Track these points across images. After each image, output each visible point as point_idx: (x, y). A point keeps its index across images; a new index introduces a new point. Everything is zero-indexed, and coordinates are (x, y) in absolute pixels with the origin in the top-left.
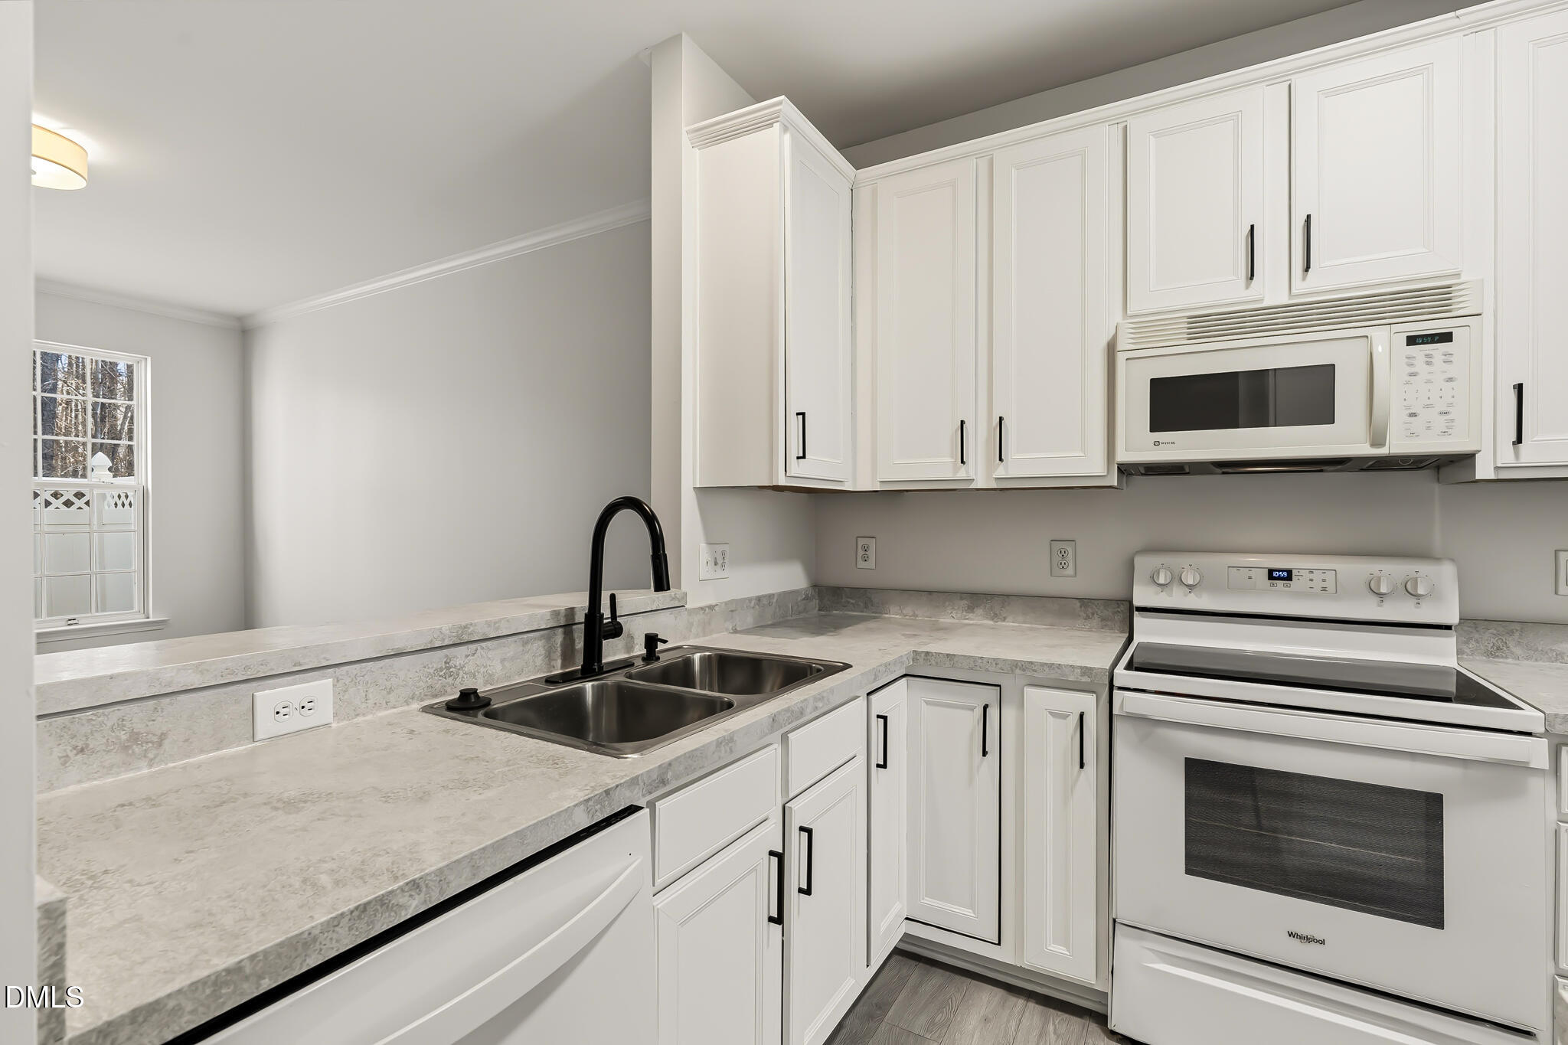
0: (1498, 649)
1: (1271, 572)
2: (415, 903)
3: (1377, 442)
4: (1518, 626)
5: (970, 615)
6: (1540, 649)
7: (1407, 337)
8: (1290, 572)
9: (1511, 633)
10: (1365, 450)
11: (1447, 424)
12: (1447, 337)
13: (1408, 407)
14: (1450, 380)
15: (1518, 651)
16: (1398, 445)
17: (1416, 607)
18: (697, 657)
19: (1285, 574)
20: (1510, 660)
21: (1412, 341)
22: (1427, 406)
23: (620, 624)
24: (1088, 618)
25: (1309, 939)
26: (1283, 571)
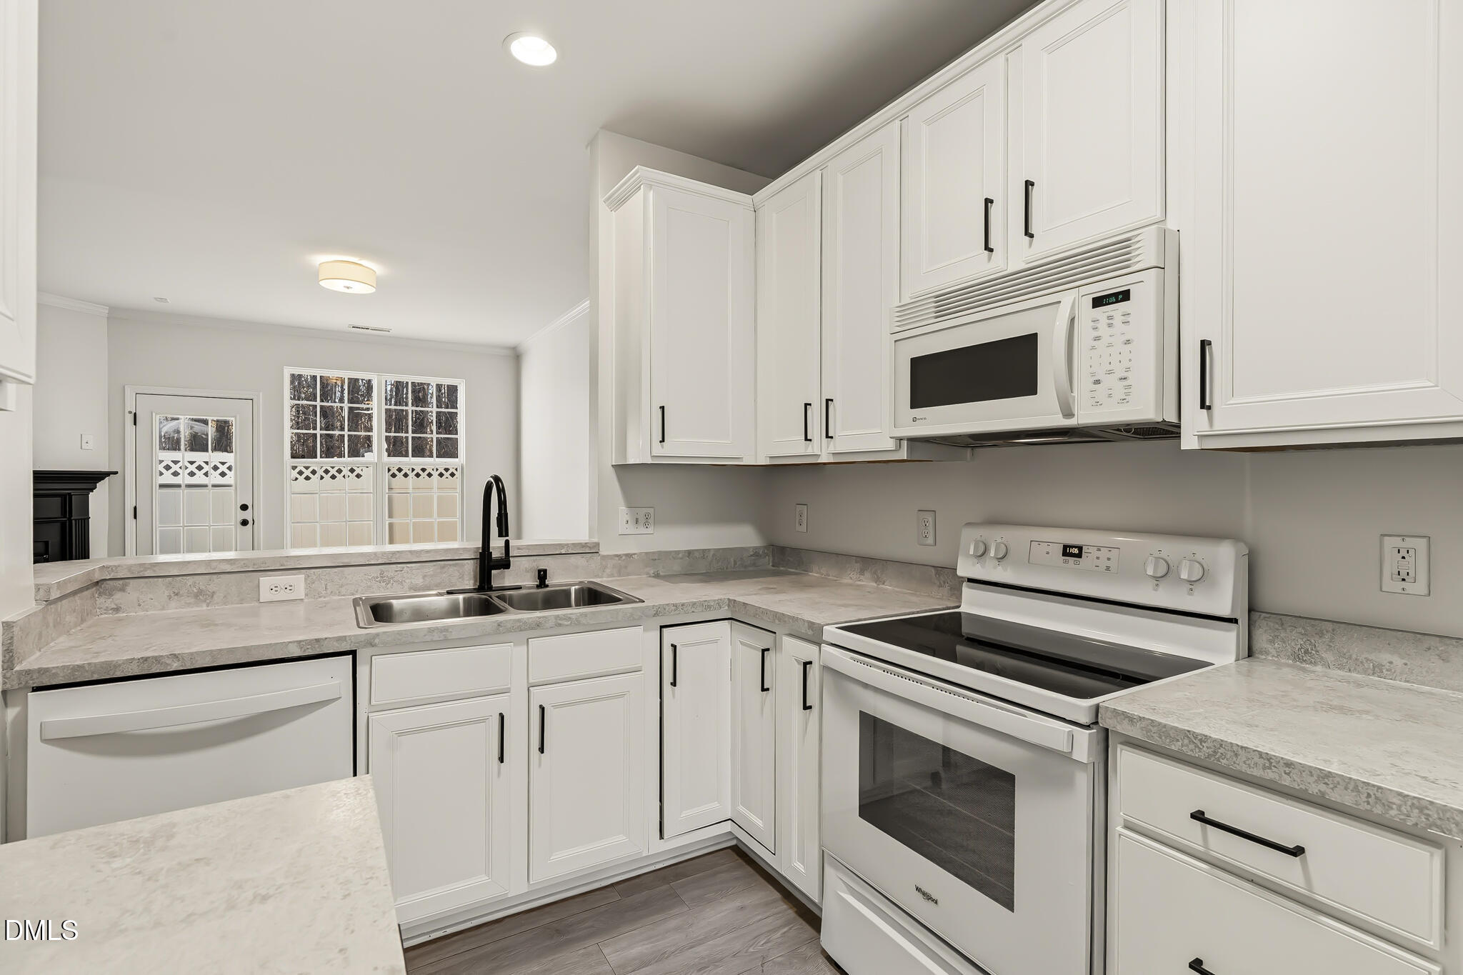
0: (1306, 652)
1: (1065, 547)
2: (175, 665)
3: (1068, 414)
4: (1330, 626)
5: (862, 577)
6: (1354, 656)
7: (1093, 299)
8: (1080, 548)
9: (1321, 634)
10: (1059, 421)
11: (1126, 391)
12: (1125, 296)
13: (1093, 374)
14: (1128, 342)
15: (1329, 657)
16: (1085, 416)
17: (1190, 594)
18: (573, 589)
19: (1076, 551)
20: (1319, 668)
21: (1098, 302)
22: (1110, 372)
23: (510, 561)
24: (940, 586)
25: (928, 897)
26: (1076, 547)
